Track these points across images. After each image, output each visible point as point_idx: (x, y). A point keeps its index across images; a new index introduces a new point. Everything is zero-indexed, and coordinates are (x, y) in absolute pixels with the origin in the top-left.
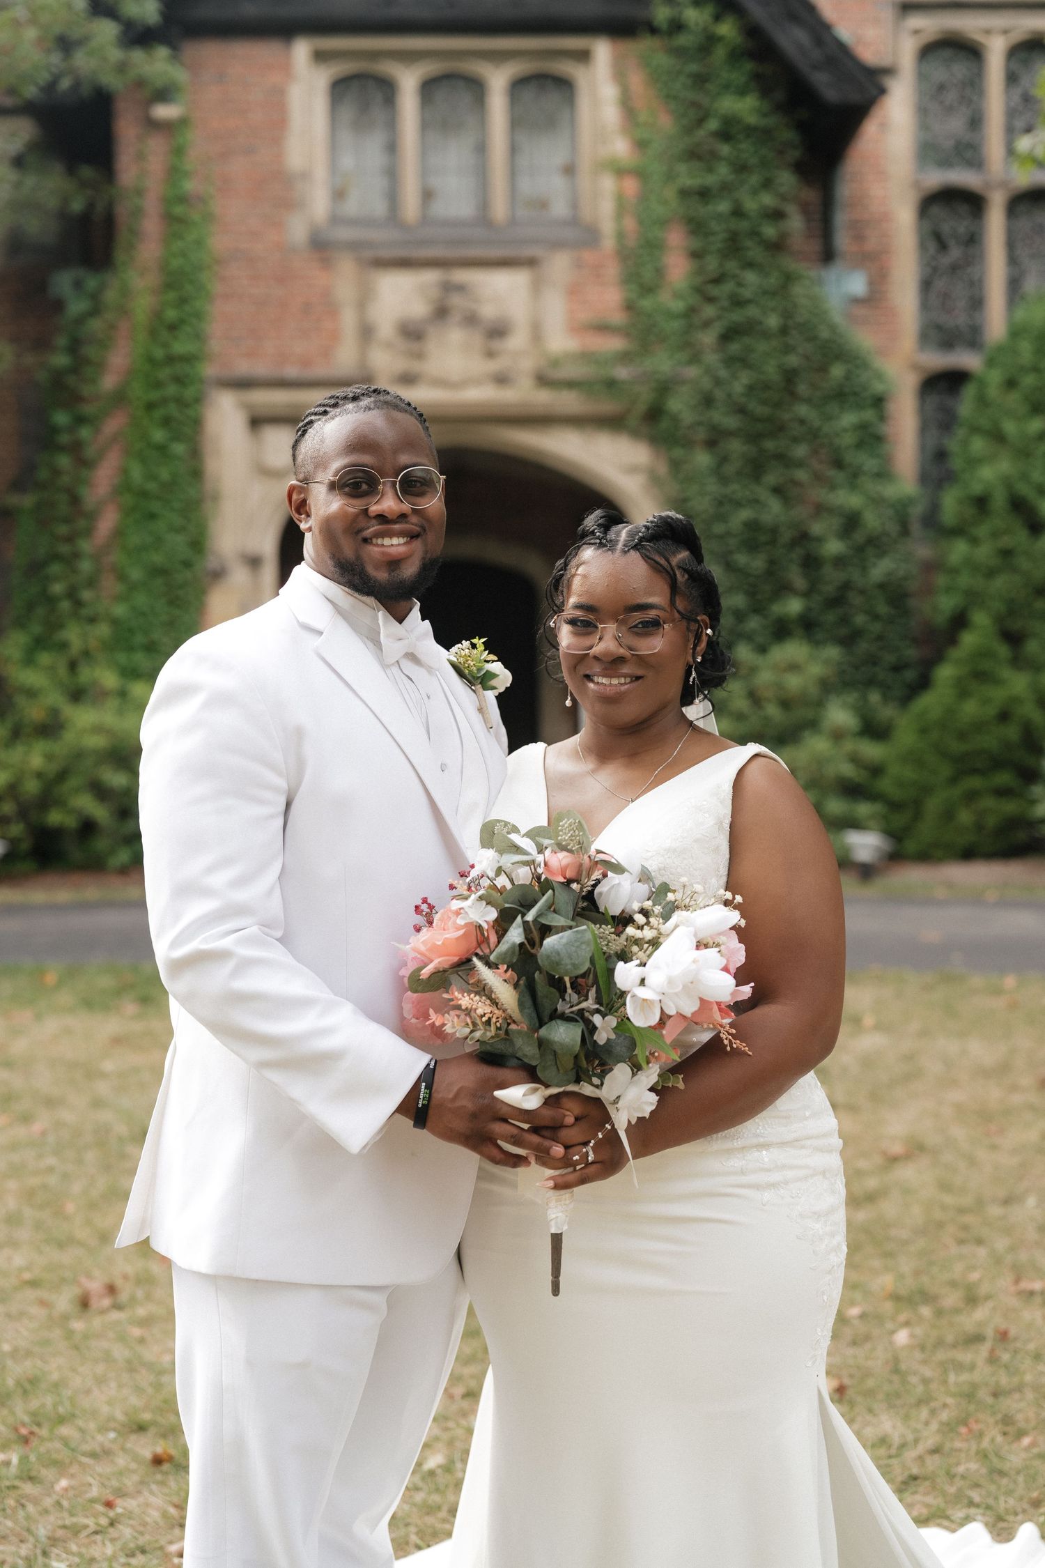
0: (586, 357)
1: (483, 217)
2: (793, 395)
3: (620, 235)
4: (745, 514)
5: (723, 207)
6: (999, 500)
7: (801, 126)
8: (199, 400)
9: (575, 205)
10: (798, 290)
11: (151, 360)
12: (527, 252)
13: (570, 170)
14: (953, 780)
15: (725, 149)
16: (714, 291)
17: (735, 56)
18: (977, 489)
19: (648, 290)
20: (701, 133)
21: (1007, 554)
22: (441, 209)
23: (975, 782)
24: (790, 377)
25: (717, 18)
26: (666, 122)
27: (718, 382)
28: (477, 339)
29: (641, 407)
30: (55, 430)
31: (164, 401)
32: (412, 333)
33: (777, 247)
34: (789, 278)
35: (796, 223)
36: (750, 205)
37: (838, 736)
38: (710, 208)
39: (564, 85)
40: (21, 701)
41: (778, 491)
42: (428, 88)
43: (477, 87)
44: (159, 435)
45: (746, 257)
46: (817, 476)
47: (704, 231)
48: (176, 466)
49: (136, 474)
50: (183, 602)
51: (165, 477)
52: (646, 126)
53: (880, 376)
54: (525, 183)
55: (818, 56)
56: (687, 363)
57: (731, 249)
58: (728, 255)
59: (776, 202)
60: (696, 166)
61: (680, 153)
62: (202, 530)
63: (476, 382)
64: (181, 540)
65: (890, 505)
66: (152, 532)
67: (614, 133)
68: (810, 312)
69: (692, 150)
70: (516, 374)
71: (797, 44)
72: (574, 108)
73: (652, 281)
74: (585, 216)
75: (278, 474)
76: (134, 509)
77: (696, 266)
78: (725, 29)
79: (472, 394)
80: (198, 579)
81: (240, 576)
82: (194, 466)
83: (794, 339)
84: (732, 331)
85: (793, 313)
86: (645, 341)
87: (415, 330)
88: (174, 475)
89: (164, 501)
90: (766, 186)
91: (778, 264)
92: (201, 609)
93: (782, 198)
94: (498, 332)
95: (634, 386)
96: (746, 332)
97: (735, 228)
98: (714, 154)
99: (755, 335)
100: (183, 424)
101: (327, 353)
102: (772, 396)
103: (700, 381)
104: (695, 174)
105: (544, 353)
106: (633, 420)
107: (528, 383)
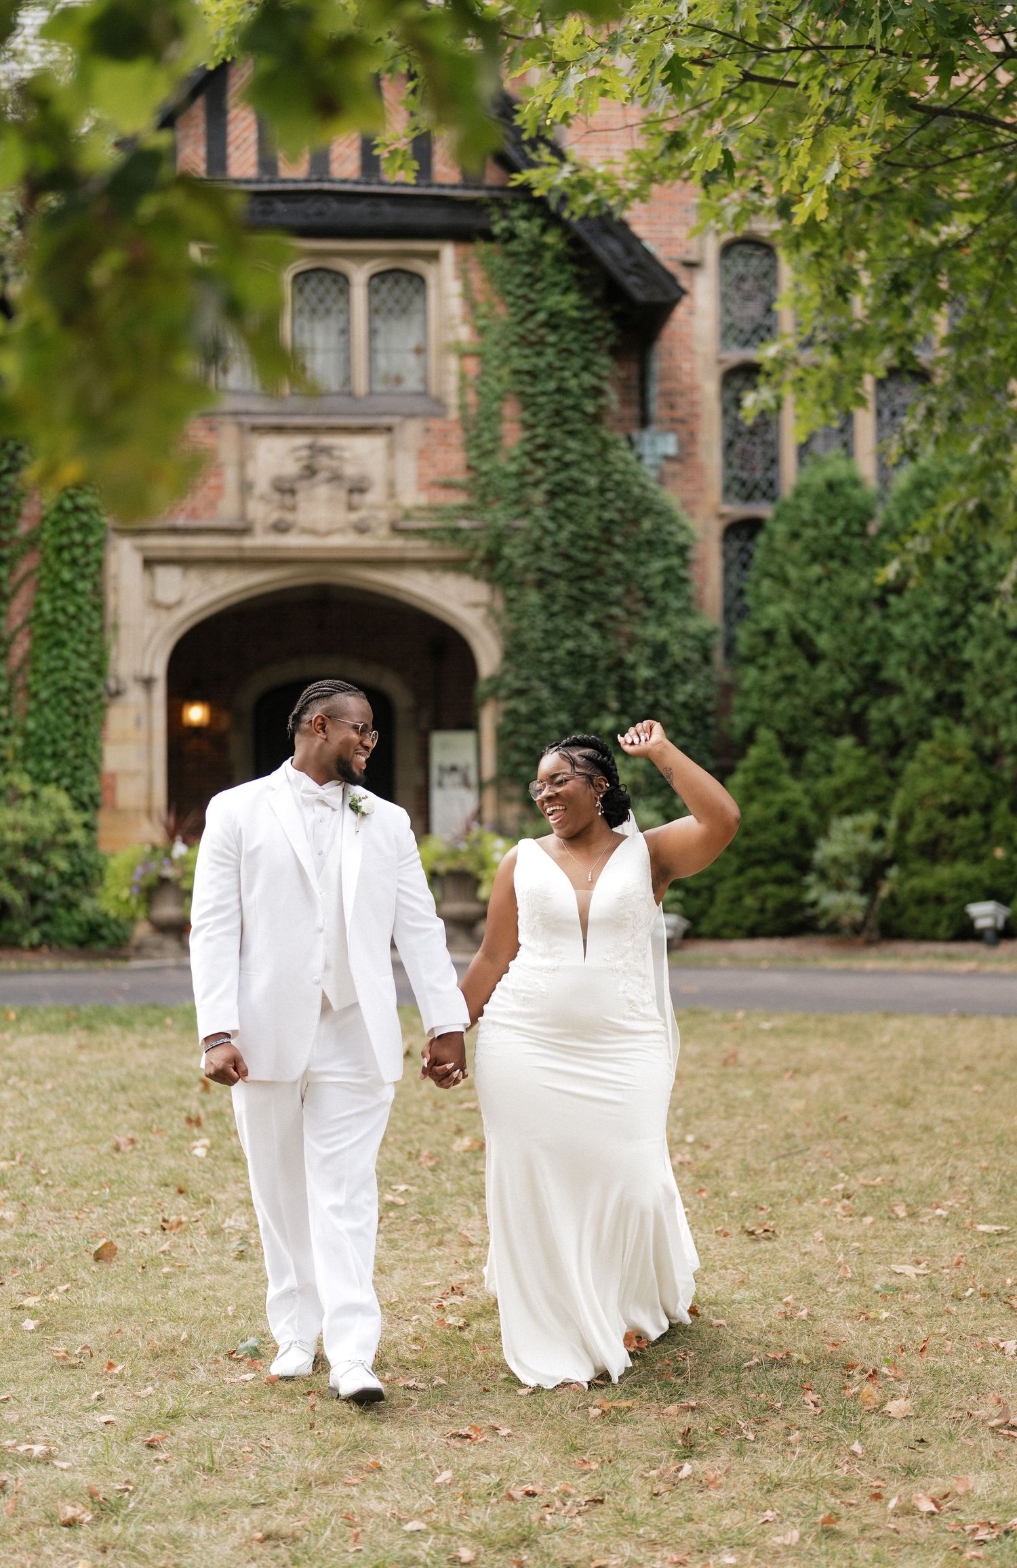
0: (433, 509)
2: (610, 542)
3: (463, 407)
4: (569, 644)
5: (552, 385)
6: (783, 635)
7: (616, 318)
8: (101, 544)
9: (425, 380)
10: (613, 455)
11: (61, 510)
12: (385, 421)
13: (420, 351)
14: (740, 871)
15: (552, 338)
16: (540, 455)
17: (559, 260)
18: (765, 625)
19: (486, 454)
20: (530, 325)
21: (789, 679)
23: (759, 872)
24: (607, 527)
25: (544, 230)
26: (502, 312)
27: (546, 531)
28: (342, 495)
29: (481, 553)
31: (73, 544)
32: (285, 489)
33: (596, 419)
34: (606, 445)
35: (612, 398)
36: (572, 384)
38: (539, 388)
39: (418, 280)
41: (597, 625)
42: (301, 279)
43: (342, 281)
44: (67, 575)
45: (568, 427)
46: (630, 613)
47: (534, 404)
48: (81, 600)
49: (47, 607)
50: (86, 717)
51: (72, 609)
52: (484, 316)
53: (683, 528)
54: (382, 362)
55: (628, 262)
56: (519, 516)
57: (557, 420)
58: (554, 425)
59: (594, 381)
60: (527, 351)
61: (514, 338)
62: (103, 656)
63: (341, 531)
64: (84, 664)
65: (694, 637)
66: (60, 657)
67: (458, 321)
68: (623, 473)
69: (523, 337)
70: (374, 524)
71: (611, 252)
72: (425, 299)
73: (490, 446)
74: (434, 390)
75: (169, 608)
76: (43, 637)
77: (527, 434)
78: (551, 238)
79: (337, 541)
80: (99, 697)
81: (135, 694)
82: (97, 600)
83: (610, 495)
84: (557, 489)
85: (609, 475)
86: (483, 497)
87: (287, 486)
88: (80, 608)
89: (70, 630)
90: (585, 368)
91: (596, 433)
92: (103, 723)
93: (600, 378)
94: (358, 488)
95: (475, 535)
96: (569, 490)
97: (559, 402)
98: (542, 342)
99: (578, 493)
100: (88, 565)
101: (212, 505)
102: (591, 544)
103: (530, 531)
104: (526, 357)
105: (397, 506)
106: (474, 564)
107: (383, 531)
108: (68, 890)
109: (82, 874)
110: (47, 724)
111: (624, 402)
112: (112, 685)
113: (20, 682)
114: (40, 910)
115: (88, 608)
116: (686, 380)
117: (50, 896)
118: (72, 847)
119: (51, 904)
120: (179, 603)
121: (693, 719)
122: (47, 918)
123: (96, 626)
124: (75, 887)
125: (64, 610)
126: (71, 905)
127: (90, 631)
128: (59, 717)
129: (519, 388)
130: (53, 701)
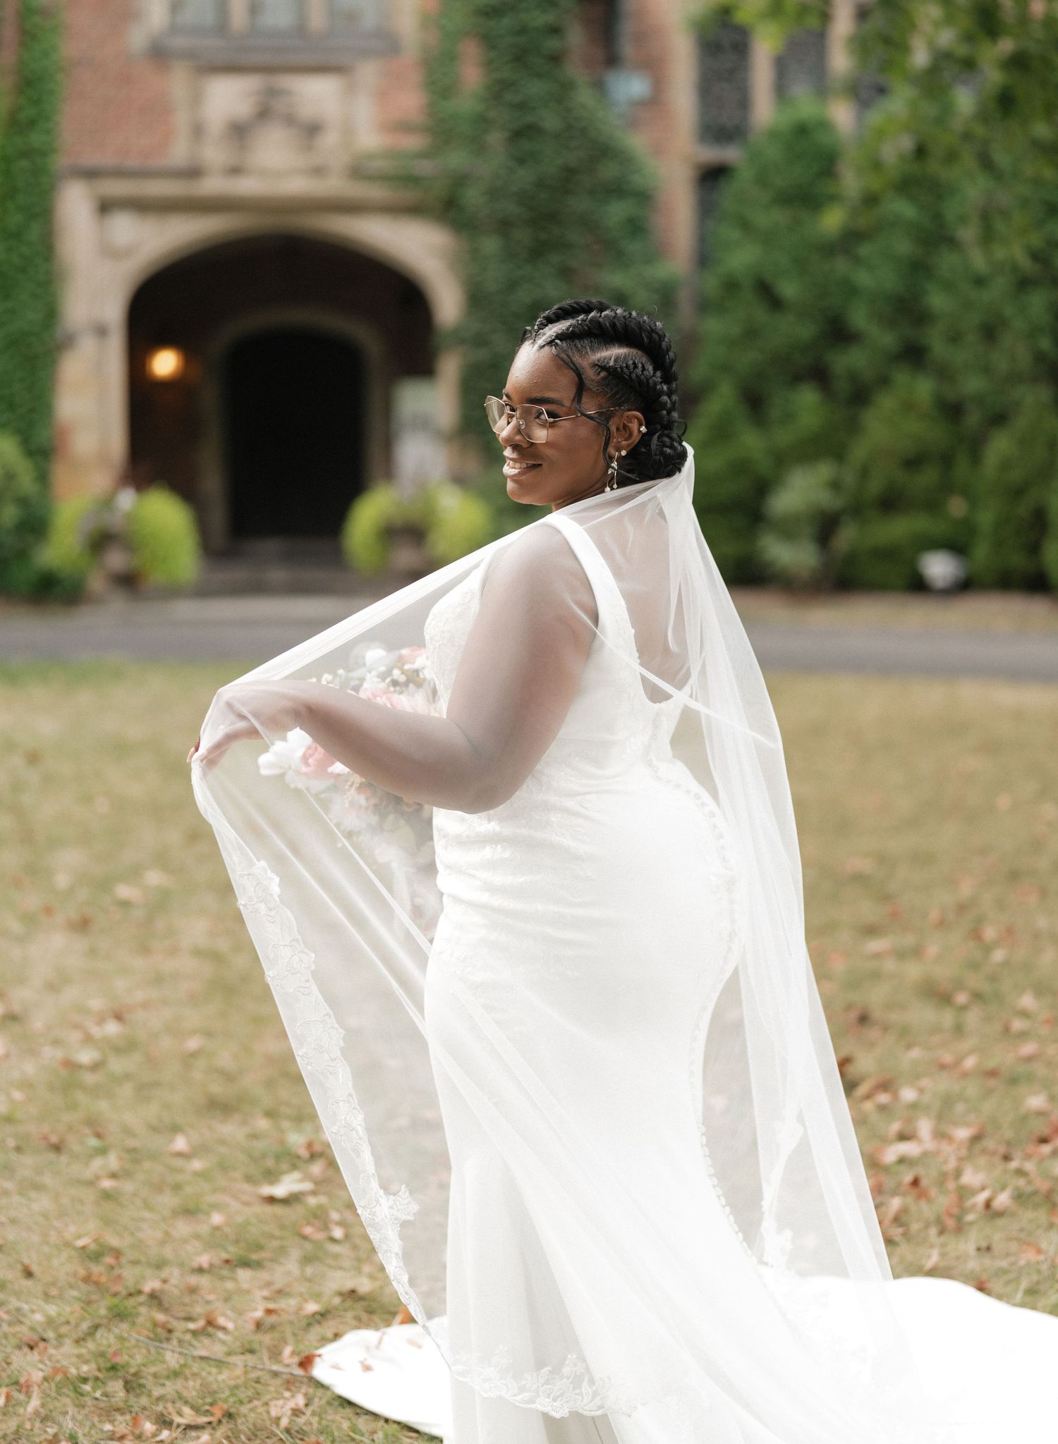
0: (394, 153)
1: (301, 29)
3: (421, 48)
6: (746, 284)
9: (384, 20)
10: (575, 100)
12: (339, 59)
18: (729, 273)
19: (446, 94)
22: (264, 21)
28: (297, 137)
32: (239, 132)
33: (556, 59)
34: (567, 87)
35: (576, 38)
36: (534, 22)
41: (558, 274)
46: (591, 261)
58: (515, 69)
59: (553, 20)
63: (294, 175)
65: (657, 287)
70: (330, 167)
74: (390, 29)
75: (122, 254)
79: (293, 186)
80: (47, 350)
81: (89, 343)
82: (45, 249)
85: (572, 121)
87: (240, 129)
91: (555, 73)
92: (54, 377)
94: (313, 130)
101: (164, 145)
105: (354, 149)
107: (341, 176)
111: (589, 42)
120: (132, 250)
127: (37, 283)
129: (482, 30)
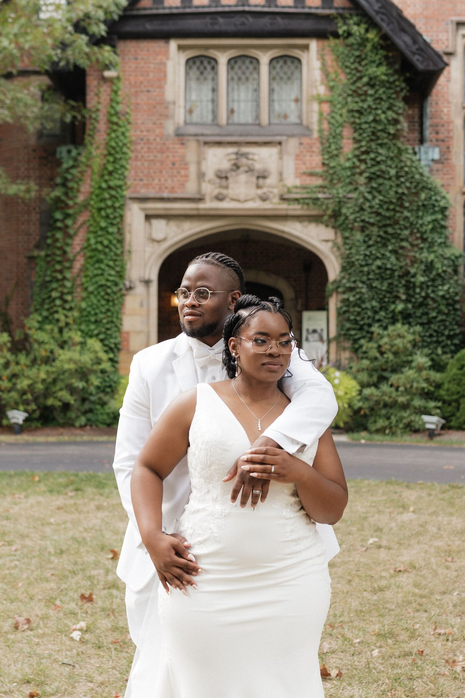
0: (304, 188)
1: (257, 122)
2: (402, 206)
3: (321, 131)
4: (378, 263)
5: (371, 118)
7: (406, 80)
8: (122, 207)
9: (300, 117)
10: (404, 157)
11: (100, 188)
12: (278, 139)
13: (297, 100)
15: (371, 92)
16: (363, 157)
17: (374, 47)
20: (359, 84)
22: (236, 118)
24: (400, 197)
25: (367, 31)
26: (343, 78)
27: (366, 199)
28: (254, 179)
29: (329, 212)
30: (56, 221)
31: (108, 207)
32: (222, 176)
33: (395, 137)
34: (400, 151)
35: (404, 125)
37: (420, 369)
38: (363, 119)
39: (297, 61)
40: (36, 346)
41: (394, 252)
42: (232, 62)
43: (256, 62)
44: (103, 224)
45: (380, 142)
46: (412, 245)
47: (361, 129)
48: (111, 237)
49: (93, 241)
50: (113, 301)
51: (106, 242)
52: (333, 80)
53: (444, 198)
54: (276, 106)
55: (414, 48)
56: (350, 192)
57: (373, 138)
58: (372, 140)
59: (395, 116)
60: (357, 99)
61: (350, 92)
62: (123, 267)
63: (253, 199)
64: (113, 272)
65: (448, 258)
66: (100, 268)
67: (318, 83)
68: (410, 167)
69: (355, 91)
70: (271, 196)
71: (405, 42)
72: (301, 72)
73: (335, 152)
74: (305, 122)
75: (159, 242)
76: (91, 257)
77: (356, 146)
78: (371, 35)
79: (250, 205)
80: (121, 290)
81: (140, 289)
82: (119, 237)
83: (402, 179)
84: (372, 176)
85: (402, 168)
86: (331, 181)
87: (223, 175)
88: (110, 242)
89: (105, 254)
90: (389, 108)
91: (395, 145)
92: (122, 304)
93: (398, 114)
94: (262, 176)
95: (326, 201)
96: (379, 176)
97: (374, 128)
98: (366, 94)
99: (385, 179)
100: (115, 218)
101: (183, 185)
102: (392, 207)
103: (357, 199)
104: (357, 102)
105: (284, 186)
106: (326, 218)
107: (276, 200)
108: (101, 395)
109: (110, 386)
110: (93, 304)
111: (411, 130)
112: (127, 283)
113: (78, 282)
114: (87, 406)
115: (115, 242)
116: (445, 118)
117: (92, 398)
118: (103, 372)
119: (93, 402)
120: (165, 239)
121: (448, 305)
122: (91, 411)
123: (118, 252)
124: (106, 393)
125: (101, 243)
126: (104, 404)
127: (116, 255)
128: (99, 301)
129: (352, 120)
130: (96, 292)
